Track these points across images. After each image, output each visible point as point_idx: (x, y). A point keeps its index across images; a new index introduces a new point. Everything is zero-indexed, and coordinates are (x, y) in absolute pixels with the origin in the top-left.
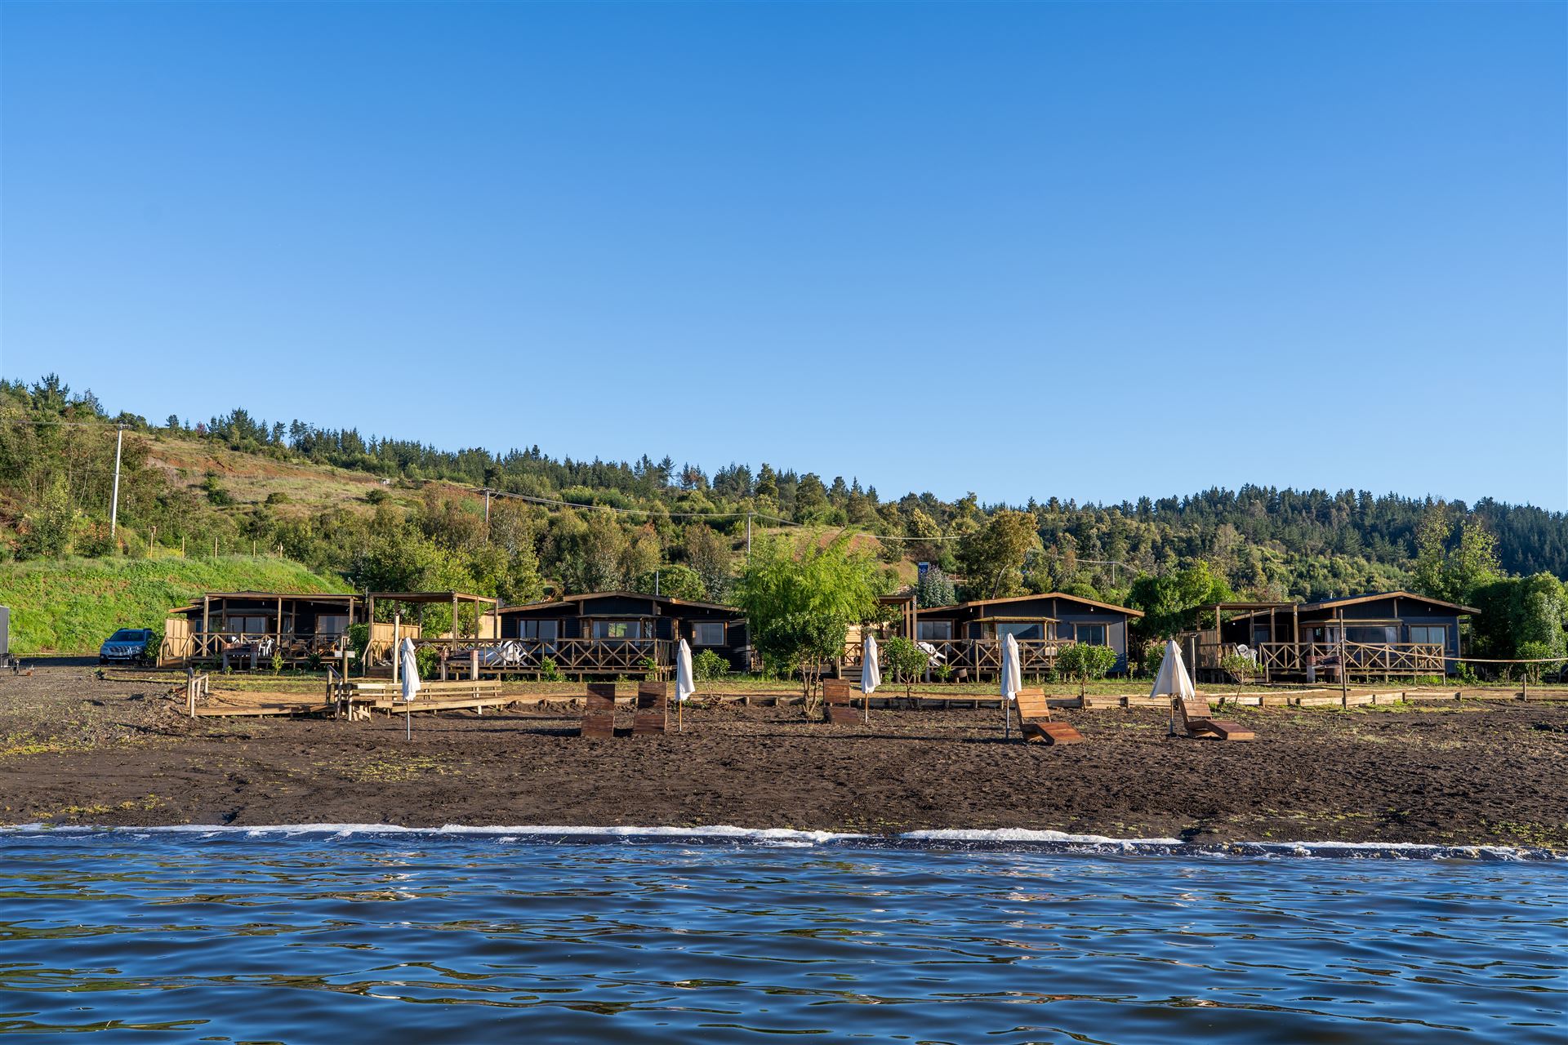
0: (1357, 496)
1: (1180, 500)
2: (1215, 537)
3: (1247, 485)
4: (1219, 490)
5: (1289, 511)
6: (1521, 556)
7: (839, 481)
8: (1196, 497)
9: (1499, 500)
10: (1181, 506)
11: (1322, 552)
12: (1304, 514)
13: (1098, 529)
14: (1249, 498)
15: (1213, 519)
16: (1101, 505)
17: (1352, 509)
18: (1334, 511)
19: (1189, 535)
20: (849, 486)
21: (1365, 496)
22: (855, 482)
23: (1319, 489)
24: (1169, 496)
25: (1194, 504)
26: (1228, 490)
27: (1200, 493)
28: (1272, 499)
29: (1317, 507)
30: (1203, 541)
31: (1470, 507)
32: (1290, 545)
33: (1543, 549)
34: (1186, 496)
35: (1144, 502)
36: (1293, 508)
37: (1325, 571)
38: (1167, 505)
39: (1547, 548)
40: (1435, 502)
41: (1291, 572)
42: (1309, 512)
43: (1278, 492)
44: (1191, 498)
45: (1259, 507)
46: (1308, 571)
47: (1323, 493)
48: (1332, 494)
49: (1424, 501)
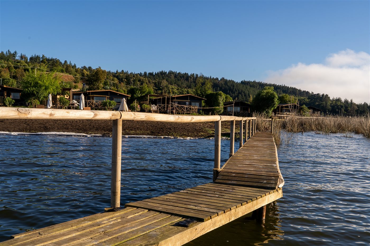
0: (195, 75)
1: (154, 73)
2: (161, 82)
3: (170, 70)
4: (164, 71)
5: (179, 77)
6: (229, 91)
7: (66, 62)
8: (158, 73)
9: (225, 78)
10: (154, 74)
11: (186, 88)
12: (183, 78)
13: (133, 79)
14: (170, 74)
15: (161, 78)
16: (135, 73)
17: (194, 78)
18: (189, 78)
19: (155, 82)
20: (69, 63)
21: (197, 75)
22: (70, 62)
23: (187, 73)
24: (151, 72)
25: (157, 74)
26: (165, 71)
27: (159, 72)
28: (176, 74)
29: (185, 77)
30: (158, 83)
31: (219, 79)
32: (178, 85)
33: (233, 90)
34: (156, 72)
35: (145, 73)
36: (180, 77)
37: (186, 92)
38: (151, 74)
39: (234, 90)
40: (212, 78)
41: (178, 92)
42: (184, 78)
43: (177, 73)
44: (157, 73)
45: (173, 76)
46: (182, 92)
47: (187, 74)
48: (189, 74)
49: (209, 77)
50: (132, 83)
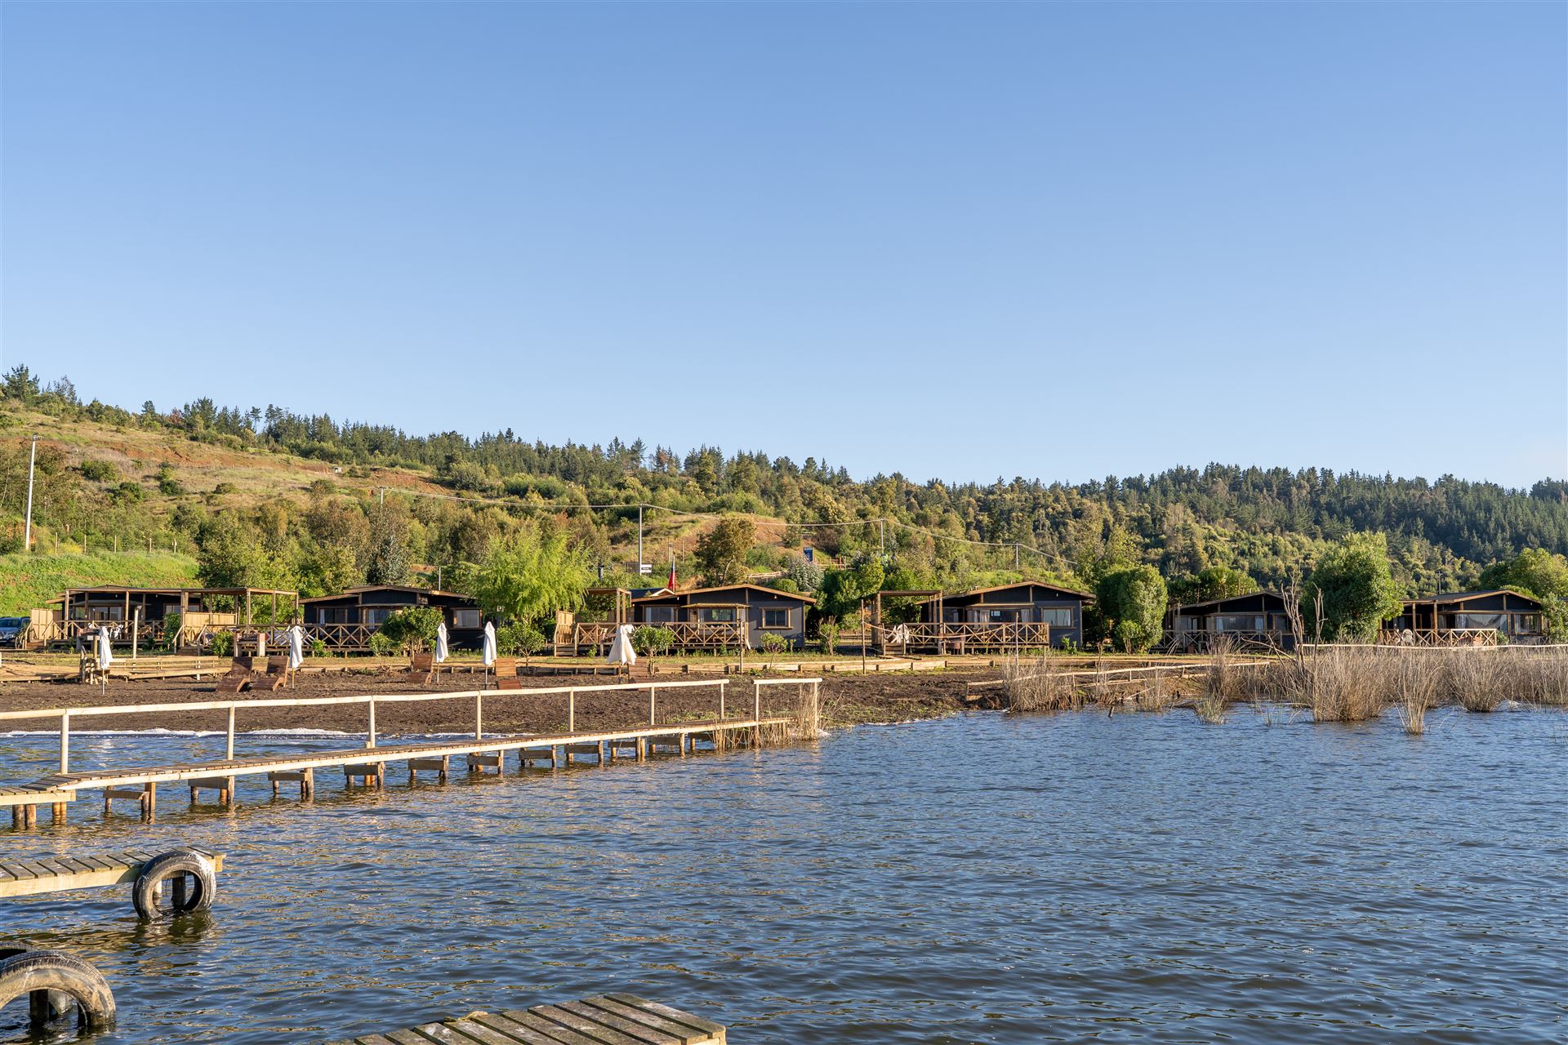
0: (1319, 474)
1: (1147, 479)
2: (1164, 516)
3: (1212, 463)
4: (1185, 468)
5: (1251, 489)
6: (1466, 532)
7: (810, 461)
8: (1162, 477)
9: (1459, 477)
10: (1148, 484)
11: (1272, 531)
12: (1265, 491)
13: (1053, 509)
14: (1213, 476)
15: (1172, 497)
16: (1068, 484)
17: (1312, 487)
18: (1294, 490)
19: (1140, 514)
20: (819, 465)
21: (1327, 474)
22: (824, 463)
23: (1282, 467)
24: (1135, 475)
25: (1160, 483)
26: (1193, 469)
27: (1166, 472)
28: (1236, 477)
29: (1279, 484)
30: (1154, 520)
31: (1431, 484)
32: (1240, 522)
33: (1488, 526)
34: (1152, 475)
35: (1111, 481)
36: (1255, 486)
37: (1266, 549)
38: (1134, 484)
39: (1492, 525)
40: (1395, 479)
41: (1233, 550)
42: (1270, 489)
43: (1242, 470)
44: (1156, 477)
45: (1222, 487)
46: (1249, 549)
47: (1285, 471)
48: (1294, 472)
49: (1383, 479)
50: (1043, 525)
